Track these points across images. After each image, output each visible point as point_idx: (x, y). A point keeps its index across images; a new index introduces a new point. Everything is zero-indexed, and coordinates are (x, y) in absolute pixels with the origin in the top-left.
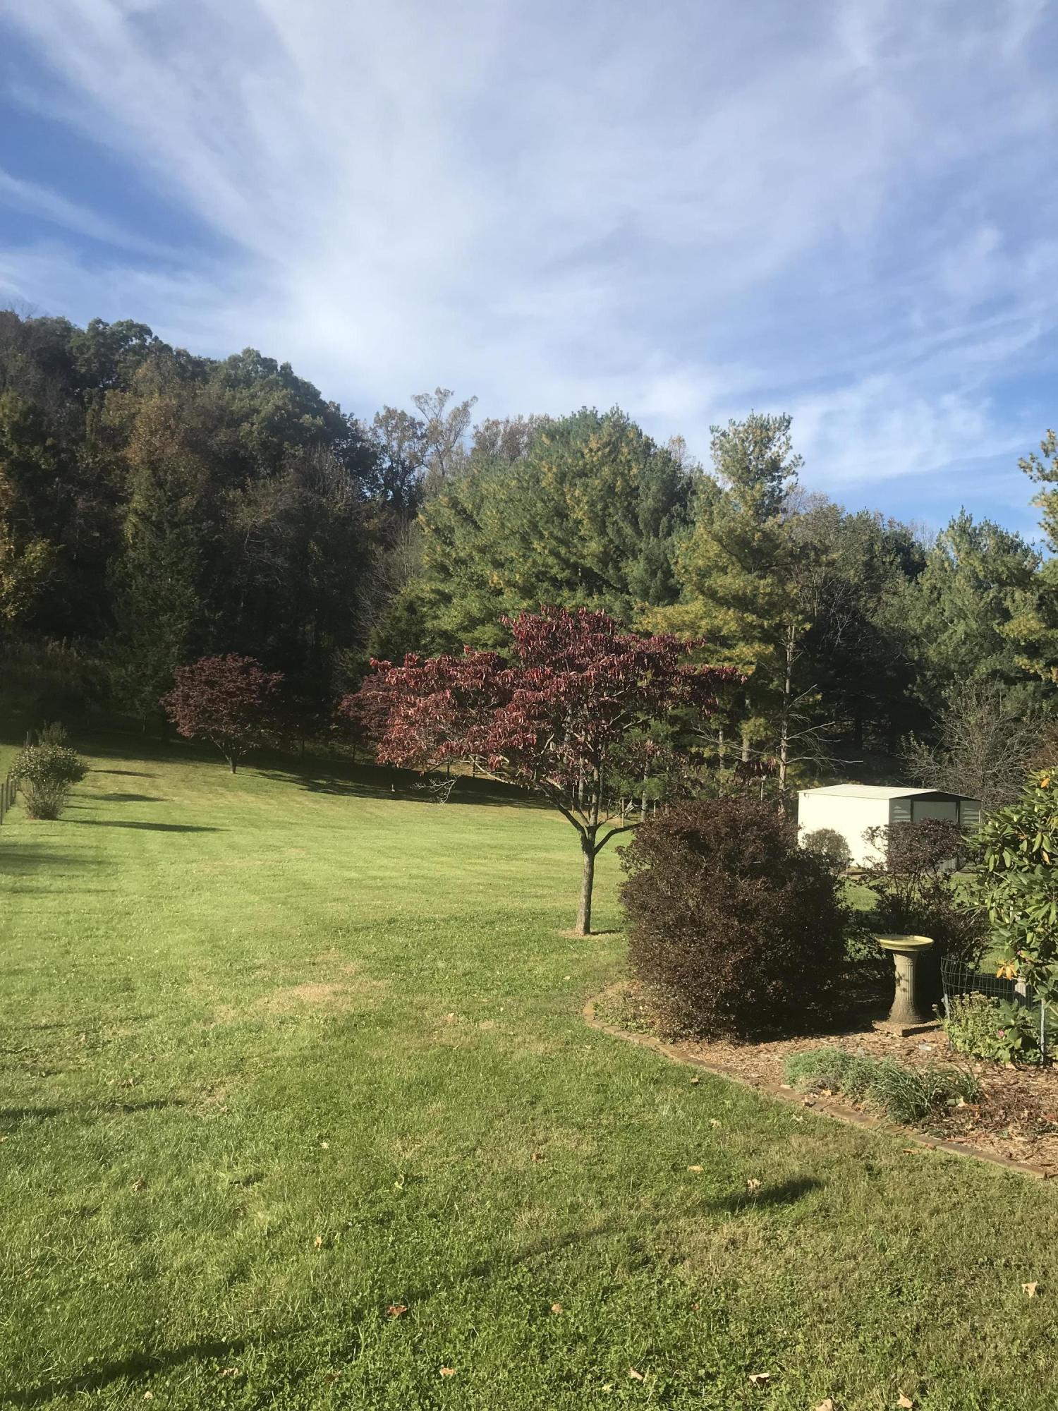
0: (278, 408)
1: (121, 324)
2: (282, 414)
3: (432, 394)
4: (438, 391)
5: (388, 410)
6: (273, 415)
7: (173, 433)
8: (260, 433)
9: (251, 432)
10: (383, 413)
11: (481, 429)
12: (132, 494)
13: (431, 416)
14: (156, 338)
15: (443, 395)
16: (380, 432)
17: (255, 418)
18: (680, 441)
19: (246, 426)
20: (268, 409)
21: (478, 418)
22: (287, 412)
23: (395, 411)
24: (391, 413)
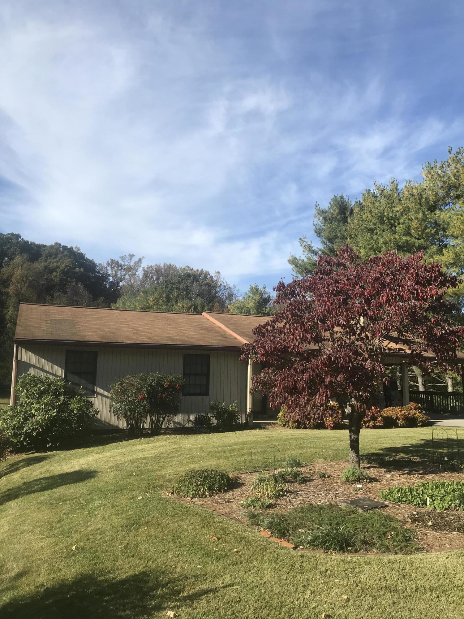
0: (66, 266)
1: (9, 234)
2: (68, 269)
3: (127, 256)
4: (130, 255)
5: (112, 260)
6: (65, 269)
7: (25, 283)
8: (60, 276)
9: (56, 276)
10: (110, 261)
11: (146, 269)
12: (9, 306)
13: (126, 263)
14: (23, 239)
15: (131, 256)
16: (109, 268)
17: (58, 270)
18: (218, 273)
19: (55, 273)
20: (63, 266)
21: (144, 265)
22: (70, 267)
23: (115, 260)
24: (113, 261)
